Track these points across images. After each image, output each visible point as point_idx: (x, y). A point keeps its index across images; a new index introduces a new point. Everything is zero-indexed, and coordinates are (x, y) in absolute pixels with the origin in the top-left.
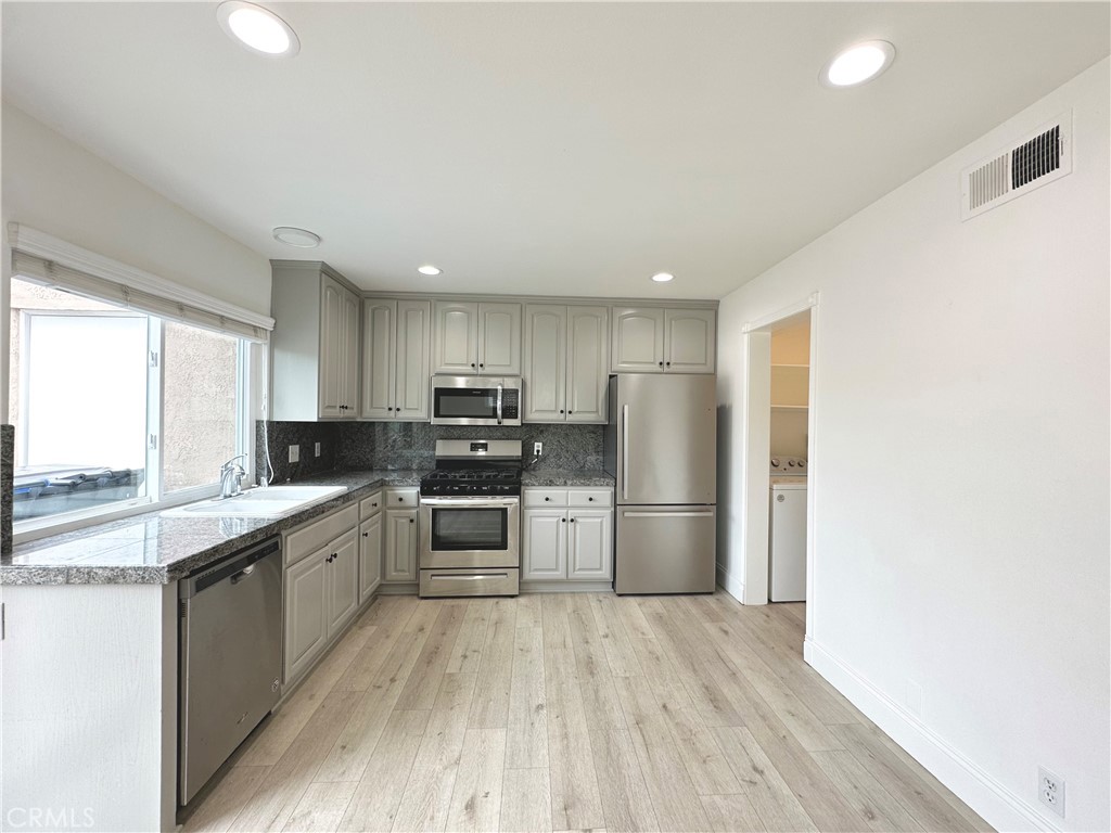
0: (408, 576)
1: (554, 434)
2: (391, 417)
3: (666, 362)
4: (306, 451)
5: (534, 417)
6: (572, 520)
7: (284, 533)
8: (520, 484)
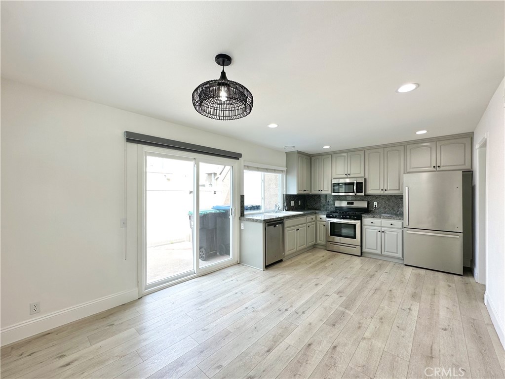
0: (323, 243)
1: (382, 199)
2: (320, 193)
3: (437, 166)
4: (296, 203)
5: (369, 192)
6: (383, 232)
7: (285, 220)
8: (361, 217)
